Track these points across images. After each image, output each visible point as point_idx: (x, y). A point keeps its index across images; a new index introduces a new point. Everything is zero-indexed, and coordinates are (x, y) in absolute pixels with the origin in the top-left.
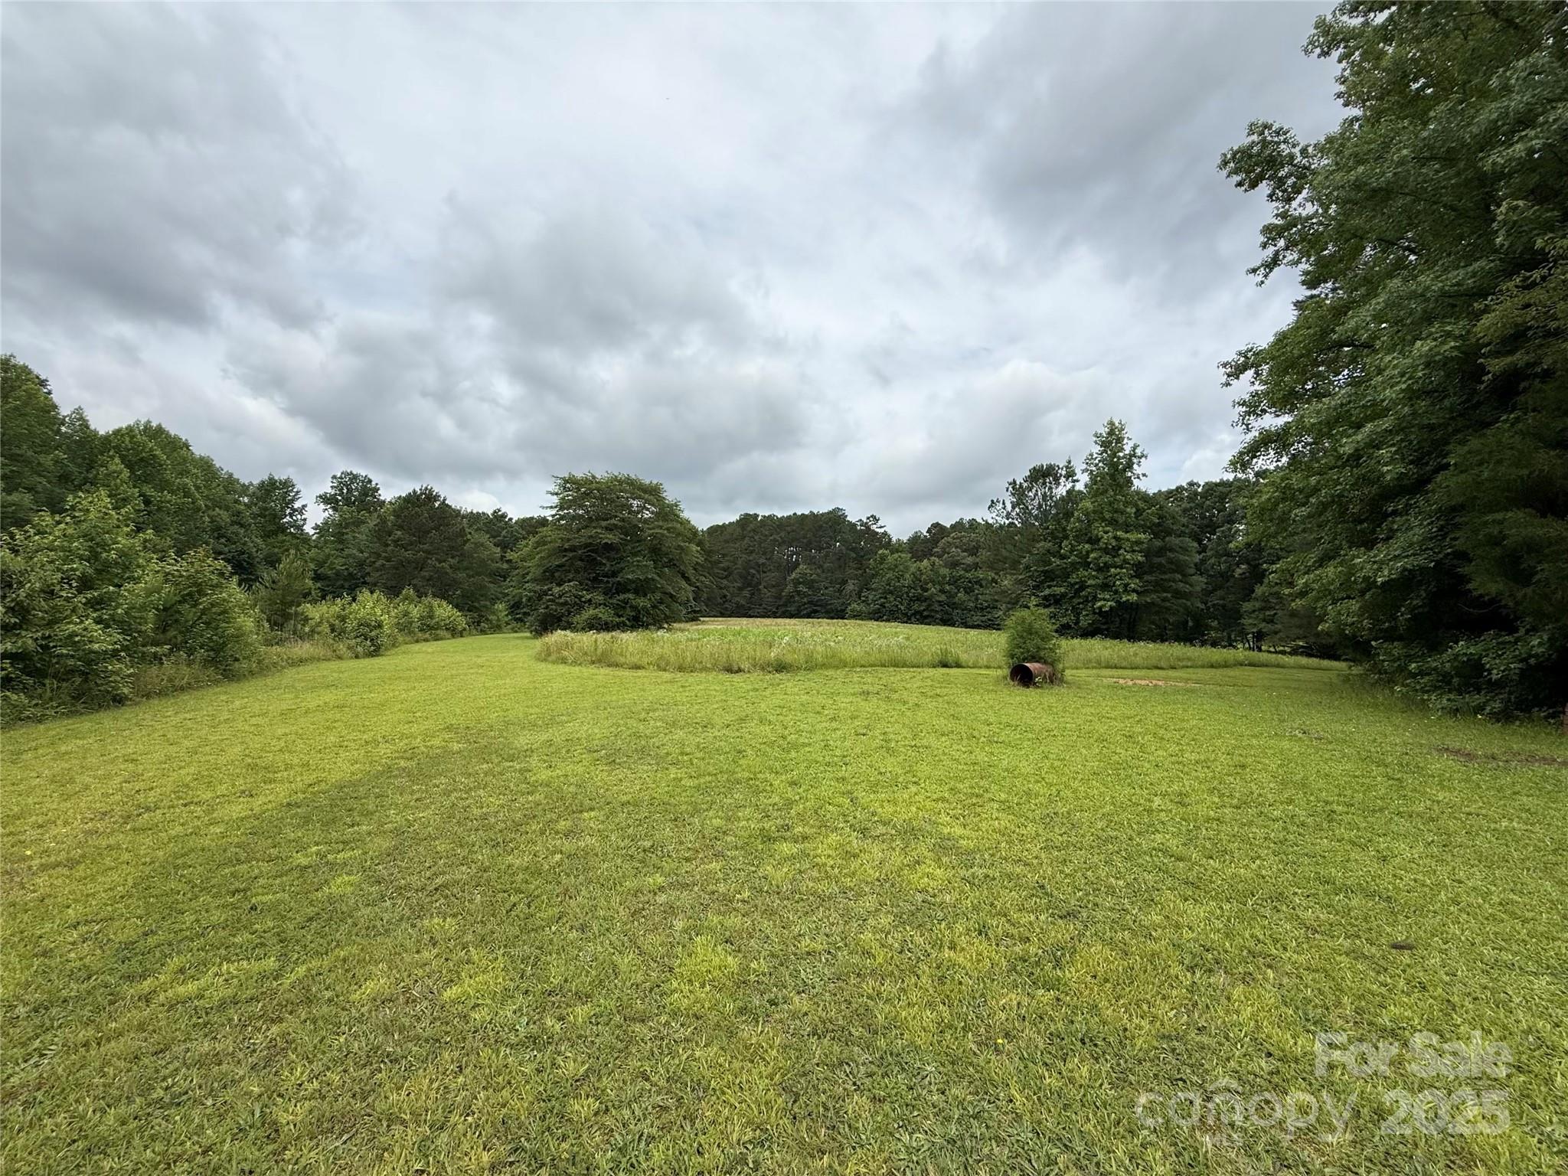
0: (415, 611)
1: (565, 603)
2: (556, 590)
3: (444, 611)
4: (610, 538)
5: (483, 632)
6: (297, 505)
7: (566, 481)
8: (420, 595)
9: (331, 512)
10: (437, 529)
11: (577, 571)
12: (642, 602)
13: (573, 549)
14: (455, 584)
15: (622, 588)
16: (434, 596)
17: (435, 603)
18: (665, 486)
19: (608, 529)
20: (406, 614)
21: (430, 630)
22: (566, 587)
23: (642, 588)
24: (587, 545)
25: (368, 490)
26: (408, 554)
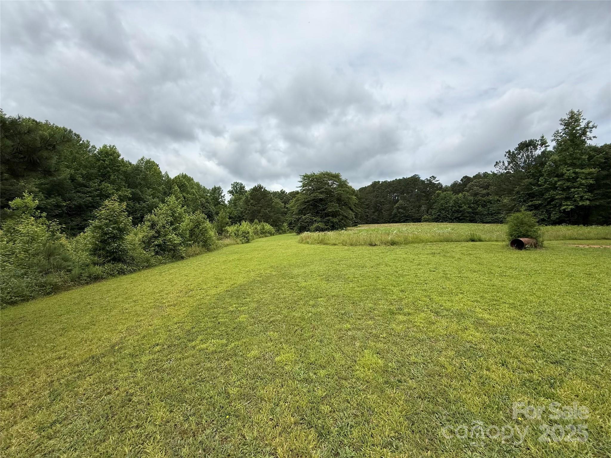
0: (259, 227)
1: (307, 222)
2: (304, 217)
3: (268, 227)
4: (322, 196)
5: (280, 234)
6: (222, 195)
7: (304, 177)
8: (260, 222)
9: (232, 196)
10: (263, 198)
11: (310, 210)
12: (335, 220)
13: (308, 202)
14: (270, 217)
15: (327, 215)
16: (264, 222)
17: (265, 224)
18: (341, 174)
19: (321, 193)
20: (256, 228)
21: (264, 233)
22: (307, 216)
23: (334, 214)
24: (313, 200)
25: (242, 188)
26: (255, 208)
